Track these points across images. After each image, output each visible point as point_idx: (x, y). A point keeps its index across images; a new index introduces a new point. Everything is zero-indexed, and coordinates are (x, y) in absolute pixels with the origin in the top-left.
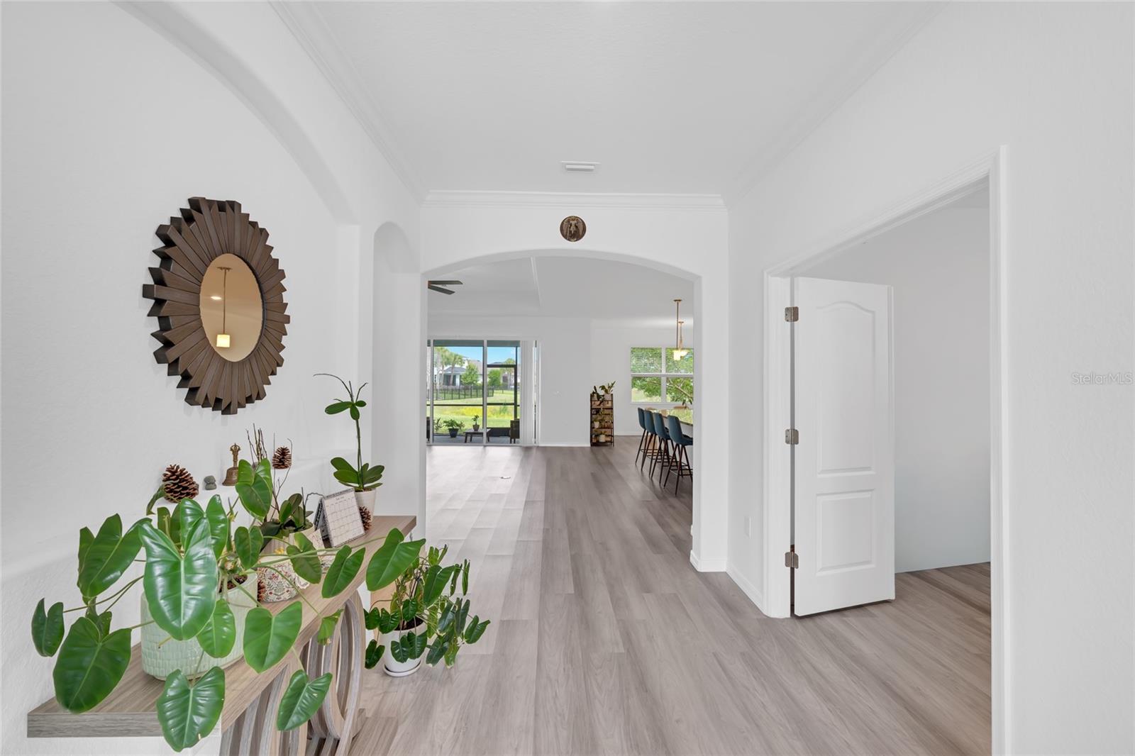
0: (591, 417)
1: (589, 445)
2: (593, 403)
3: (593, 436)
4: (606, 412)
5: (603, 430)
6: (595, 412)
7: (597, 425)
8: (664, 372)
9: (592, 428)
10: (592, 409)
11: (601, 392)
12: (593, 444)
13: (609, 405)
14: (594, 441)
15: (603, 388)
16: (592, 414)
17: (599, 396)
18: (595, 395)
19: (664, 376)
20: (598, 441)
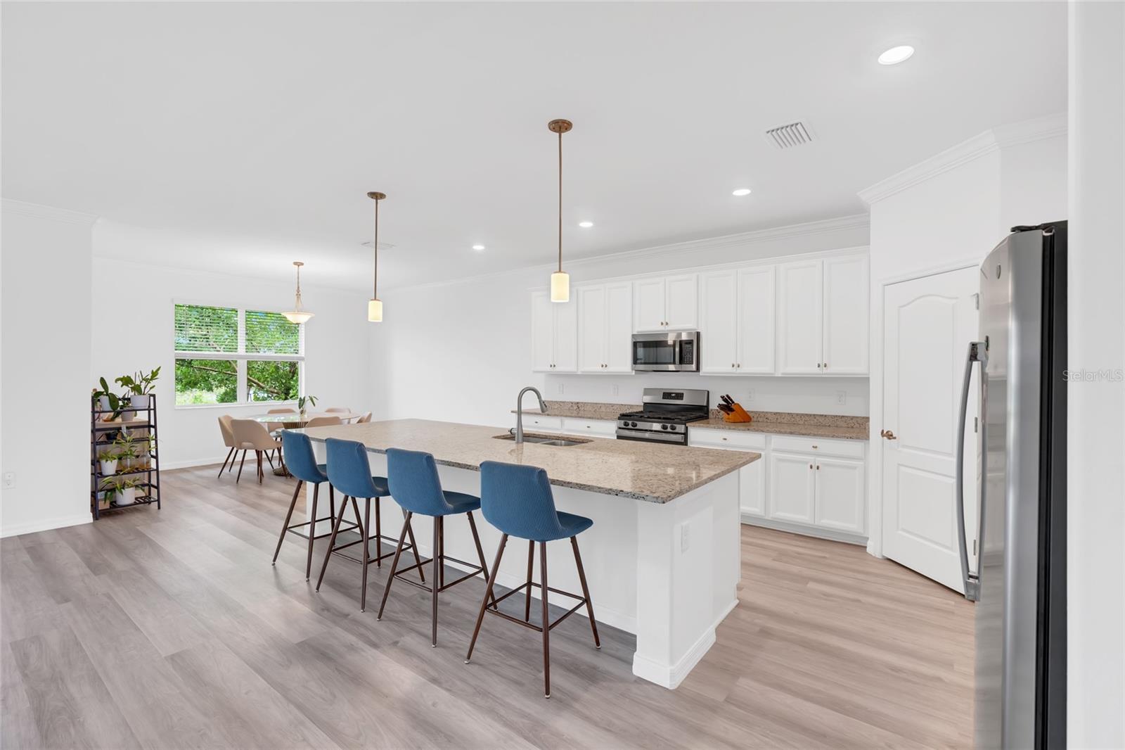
0: (94, 451)
1: (89, 518)
2: (97, 415)
3: (100, 495)
4: (136, 434)
5: (127, 479)
6: (104, 437)
7: (110, 467)
8: (241, 350)
9: (97, 474)
10: (94, 431)
11: (119, 391)
12: (98, 514)
13: (142, 417)
14: (103, 505)
15: (126, 381)
16: (95, 443)
17: (113, 400)
18: (105, 400)
19: (241, 357)
20: (113, 504)
